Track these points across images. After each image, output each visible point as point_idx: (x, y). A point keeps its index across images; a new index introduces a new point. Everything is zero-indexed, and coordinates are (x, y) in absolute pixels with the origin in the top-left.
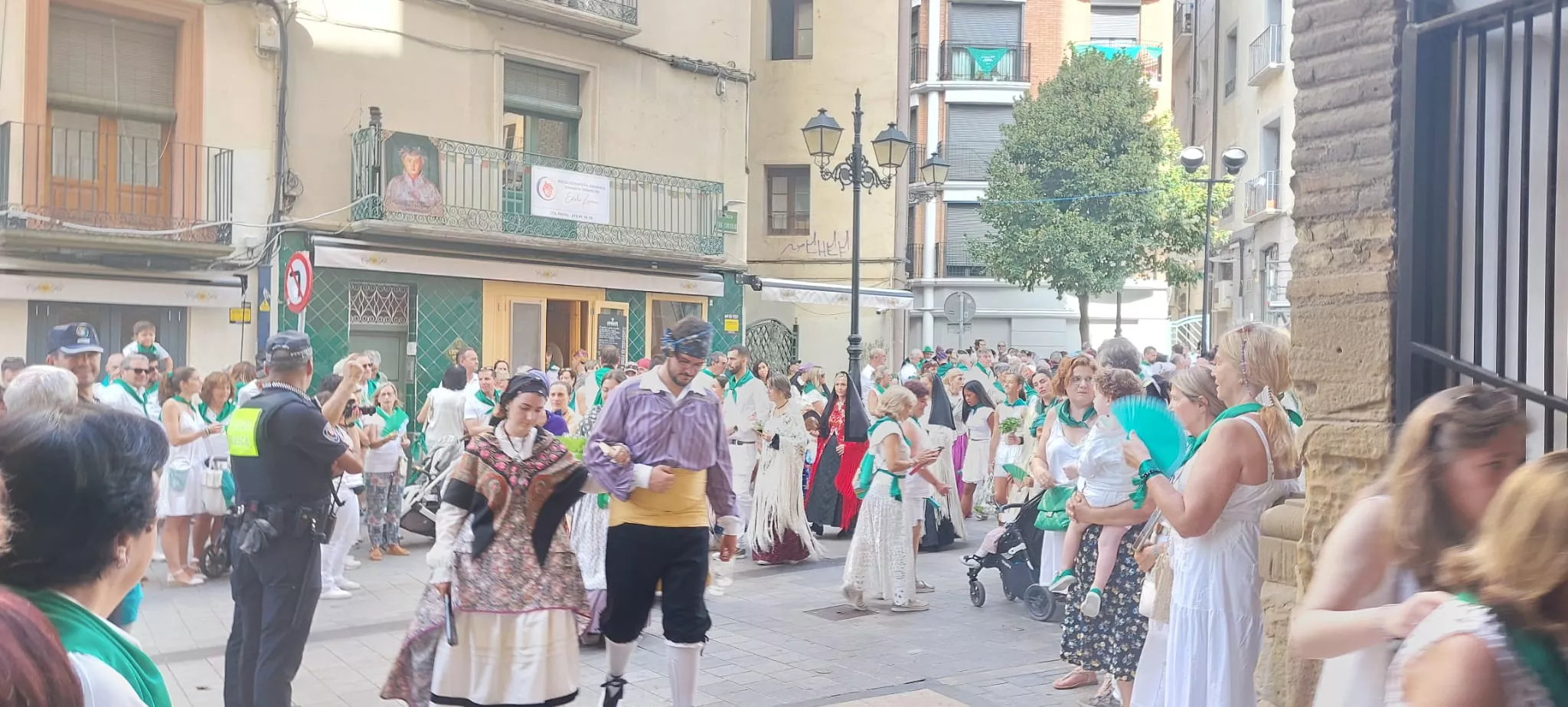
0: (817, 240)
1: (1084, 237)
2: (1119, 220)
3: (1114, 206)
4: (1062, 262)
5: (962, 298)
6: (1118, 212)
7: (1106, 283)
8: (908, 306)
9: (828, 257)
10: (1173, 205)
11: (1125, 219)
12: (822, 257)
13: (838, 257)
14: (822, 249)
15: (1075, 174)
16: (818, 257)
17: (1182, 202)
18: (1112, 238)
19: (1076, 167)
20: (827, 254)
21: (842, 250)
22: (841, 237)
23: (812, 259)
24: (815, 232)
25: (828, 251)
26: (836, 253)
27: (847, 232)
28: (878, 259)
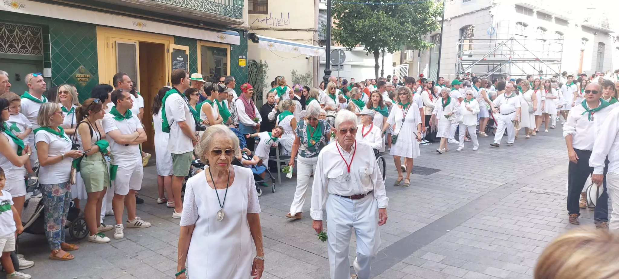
0: (272, 17)
1: (387, 24)
2: (401, 17)
3: (400, 10)
5: (339, 52)
7: (396, 47)
9: (278, 27)
11: (405, 16)
12: (275, 27)
13: (284, 27)
14: (275, 22)
16: (273, 27)
20: (278, 25)
21: (286, 23)
22: (285, 16)
23: (269, 28)
24: (271, 13)
25: (278, 23)
26: (282, 25)
27: (289, 13)
28: (305, 29)
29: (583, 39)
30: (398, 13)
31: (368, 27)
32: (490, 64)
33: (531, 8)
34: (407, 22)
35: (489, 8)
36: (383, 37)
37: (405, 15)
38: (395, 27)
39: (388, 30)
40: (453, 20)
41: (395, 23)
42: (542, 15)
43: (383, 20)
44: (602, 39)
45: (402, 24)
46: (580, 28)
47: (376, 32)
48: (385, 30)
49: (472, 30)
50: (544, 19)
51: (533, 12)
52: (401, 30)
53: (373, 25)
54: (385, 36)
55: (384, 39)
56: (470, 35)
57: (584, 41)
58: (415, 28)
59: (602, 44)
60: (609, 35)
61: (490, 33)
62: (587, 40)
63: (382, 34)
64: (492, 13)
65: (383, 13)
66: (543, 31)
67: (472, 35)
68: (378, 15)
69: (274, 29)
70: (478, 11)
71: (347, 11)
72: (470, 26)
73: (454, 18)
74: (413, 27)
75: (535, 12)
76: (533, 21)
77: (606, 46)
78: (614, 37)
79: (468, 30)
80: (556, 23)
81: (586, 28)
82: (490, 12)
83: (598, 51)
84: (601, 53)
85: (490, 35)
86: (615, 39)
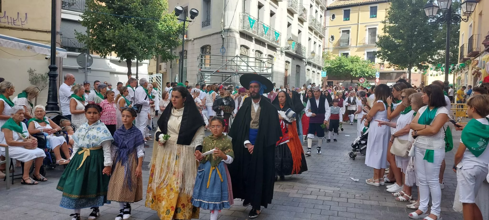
0: (6, 15)
1: (136, 35)
2: (149, 31)
4: (126, 46)
5: (86, 56)
6: (149, 27)
8: (64, 56)
9: (14, 26)
10: (168, 28)
12: (10, 25)
13: (21, 27)
14: (10, 21)
15: (130, 9)
16: (7, 25)
17: (171, 27)
18: (147, 37)
19: (131, 6)
20: (13, 24)
21: (23, 23)
22: (22, 16)
23: (3, 26)
24: (5, 12)
25: (14, 22)
26: (18, 24)
27: (26, 14)
28: (46, 30)
29: (287, 62)
30: (145, 28)
31: (118, 37)
32: (223, 75)
33: (251, 35)
34: (153, 36)
35: (220, 32)
36: (132, 46)
37: (152, 29)
38: (143, 39)
39: (136, 41)
40: (195, 41)
41: (143, 36)
42: (259, 42)
43: (132, 33)
44: (299, 63)
45: (150, 37)
46: (284, 54)
47: (126, 42)
48: (133, 41)
49: (210, 49)
50: (260, 45)
51: (253, 39)
52: (148, 42)
53: (122, 35)
54: (133, 46)
55: (133, 48)
56: (208, 53)
57: (288, 63)
58: (161, 41)
59: (298, 66)
60: (302, 60)
61: (222, 52)
62: (289, 63)
63: (131, 44)
64: (224, 37)
65: (131, 26)
66: (260, 54)
67: (210, 53)
68: (127, 27)
69: (8, 28)
70: (213, 34)
71: (100, 23)
72: (208, 45)
73: (196, 39)
74: (160, 41)
75: (254, 39)
76: (252, 45)
77: (301, 68)
78: (305, 62)
79: (207, 49)
80: (268, 48)
81: (288, 54)
82: (222, 35)
83: (296, 71)
84: (298, 72)
85: (222, 53)
86: (306, 63)
